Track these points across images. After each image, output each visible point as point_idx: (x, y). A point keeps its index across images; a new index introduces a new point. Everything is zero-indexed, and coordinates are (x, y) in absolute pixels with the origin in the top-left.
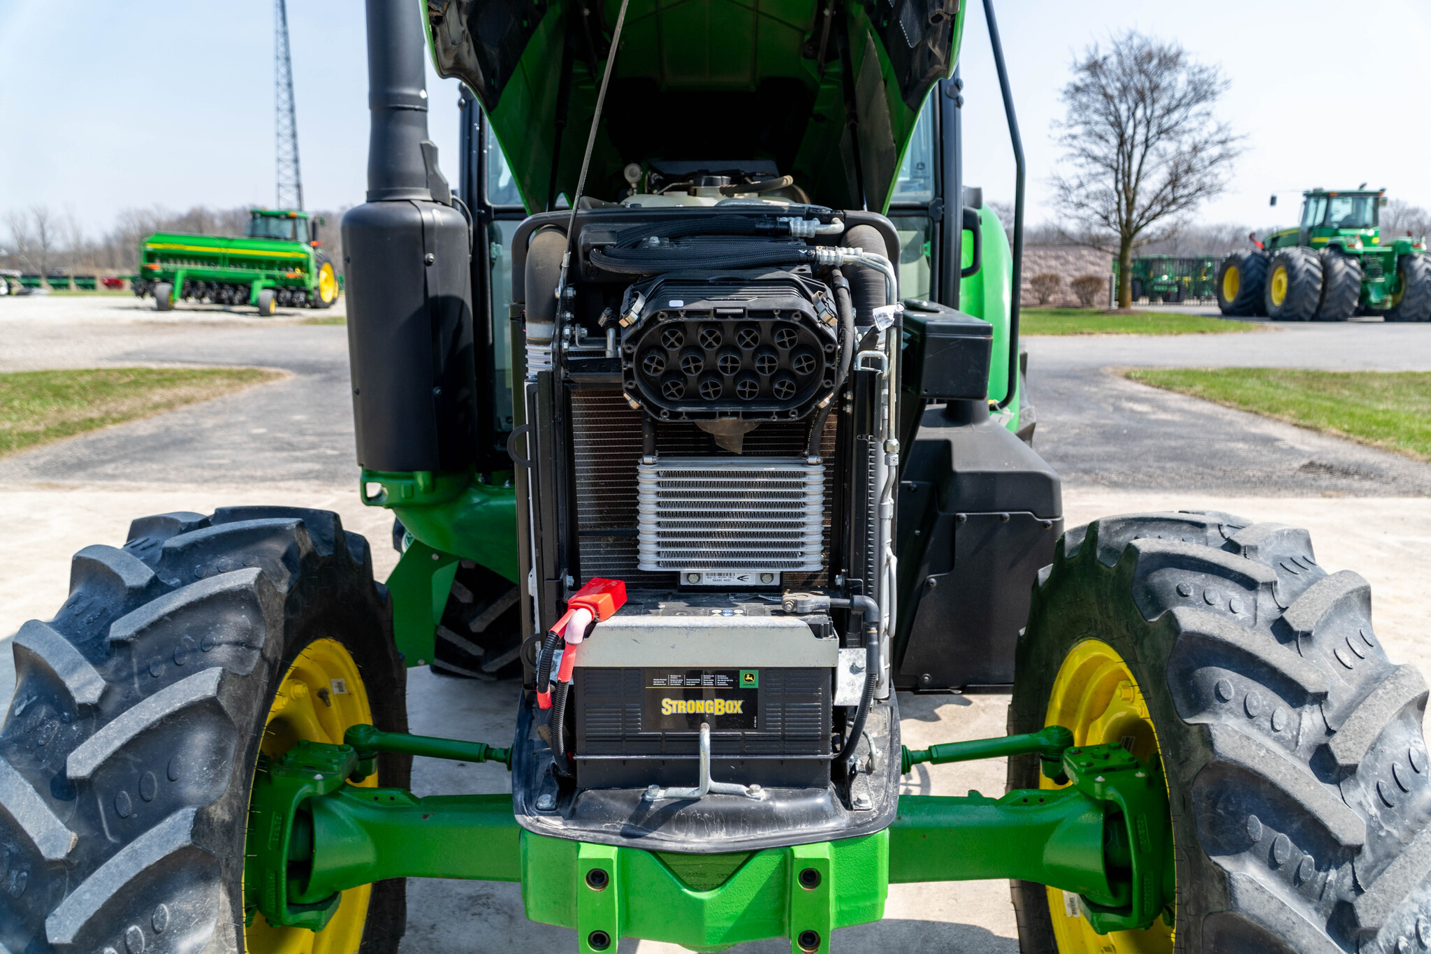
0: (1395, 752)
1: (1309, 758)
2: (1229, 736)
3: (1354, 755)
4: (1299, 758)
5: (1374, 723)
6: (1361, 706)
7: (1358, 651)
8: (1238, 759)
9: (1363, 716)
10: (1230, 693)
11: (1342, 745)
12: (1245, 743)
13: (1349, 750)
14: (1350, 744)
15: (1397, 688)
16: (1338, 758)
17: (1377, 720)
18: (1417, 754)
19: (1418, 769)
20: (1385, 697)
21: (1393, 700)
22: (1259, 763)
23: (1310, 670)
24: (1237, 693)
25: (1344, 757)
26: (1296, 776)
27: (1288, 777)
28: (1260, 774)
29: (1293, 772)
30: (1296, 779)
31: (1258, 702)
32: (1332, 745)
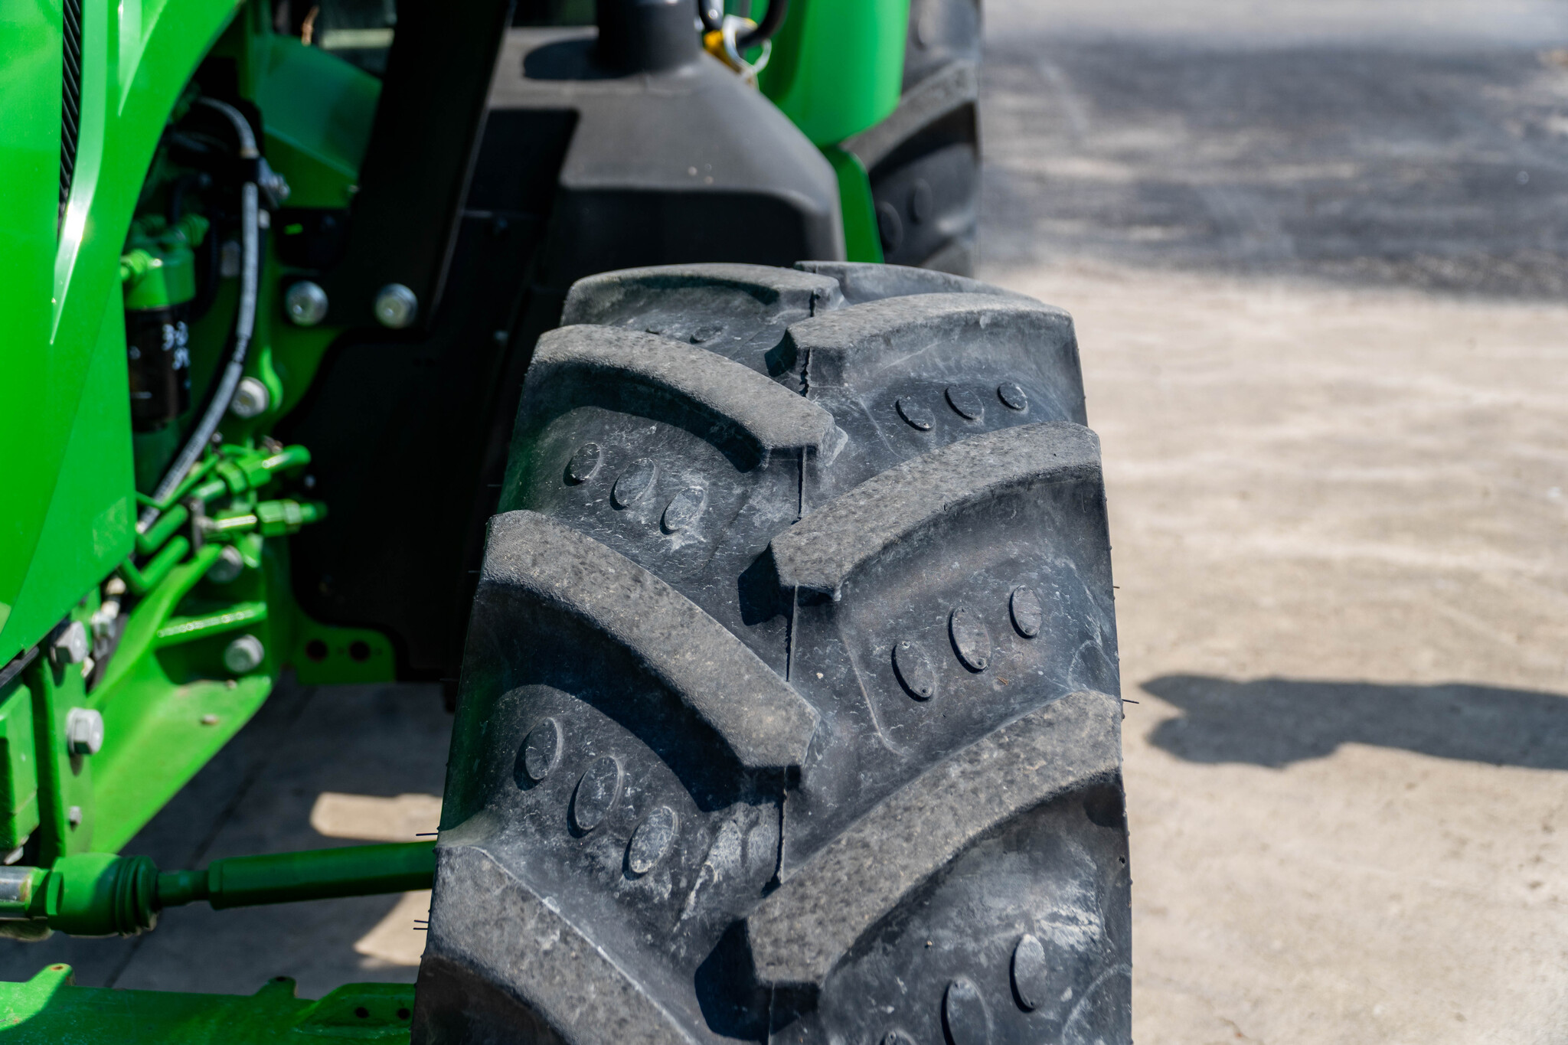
0: (971, 946)
1: (699, 958)
2: (477, 885)
3: (809, 956)
4: (674, 957)
5: (901, 861)
6: (880, 809)
7: (965, 650)
8: (479, 956)
9: (874, 840)
10: (546, 761)
11: (784, 926)
12: (512, 911)
13: (800, 940)
14: (807, 923)
15: (1012, 761)
16: (759, 964)
17: (914, 853)
18: (1040, 955)
19: (1027, 1000)
20: (963, 785)
21: (983, 797)
22: (530, 972)
23: (769, 702)
24: (567, 761)
25: (778, 961)
26: (624, 1012)
27: (601, 1014)
28: (528, 1005)
29: (618, 1000)
30: (622, 1022)
31: (609, 789)
32: (754, 924)
